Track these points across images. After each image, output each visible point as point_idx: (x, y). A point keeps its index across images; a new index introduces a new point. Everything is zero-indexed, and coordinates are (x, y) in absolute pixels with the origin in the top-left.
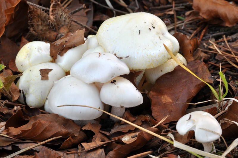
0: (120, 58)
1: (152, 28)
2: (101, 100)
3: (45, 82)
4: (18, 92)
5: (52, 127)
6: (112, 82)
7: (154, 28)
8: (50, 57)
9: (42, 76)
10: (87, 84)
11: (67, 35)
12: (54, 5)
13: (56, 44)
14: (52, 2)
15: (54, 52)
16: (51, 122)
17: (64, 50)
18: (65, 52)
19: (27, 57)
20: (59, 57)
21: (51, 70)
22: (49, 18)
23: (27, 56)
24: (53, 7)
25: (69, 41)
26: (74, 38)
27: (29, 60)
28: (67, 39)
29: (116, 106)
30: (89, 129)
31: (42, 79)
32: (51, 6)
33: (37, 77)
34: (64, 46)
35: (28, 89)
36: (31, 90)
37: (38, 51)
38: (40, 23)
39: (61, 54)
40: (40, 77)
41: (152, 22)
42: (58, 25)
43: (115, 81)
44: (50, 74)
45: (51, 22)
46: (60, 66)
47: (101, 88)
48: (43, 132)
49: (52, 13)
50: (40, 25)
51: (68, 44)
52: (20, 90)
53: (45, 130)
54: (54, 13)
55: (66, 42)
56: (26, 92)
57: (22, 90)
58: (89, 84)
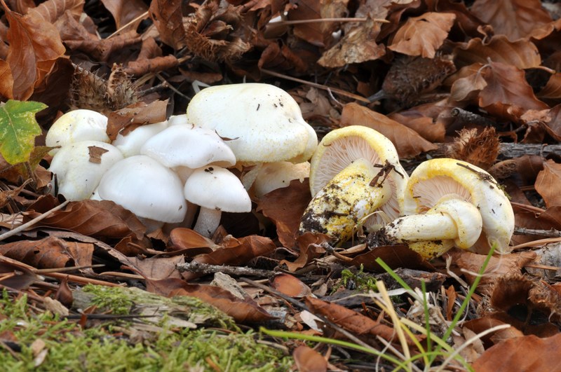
0: (225, 139)
1: (279, 106)
2: (184, 196)
3: (95, 166)
4: (48, 175)
5: (103, 217)
6: (206, 170)
7: (282, 105)
8: (105, 134)
9: (92, 157)
10: (166, 168)
11: (138, 104)
12: (116, 73)
13: (119, 113)
14: (115, 69)
15: (113, 127)
16: (102, 210)
17: (131, 127)
18: (132, 130)
19: (69, 130)
20: (120, 137)
21: (107, 151)
22: (107, 90)
23: (69, 128)
24: (114, 76)
25: (141, 114)
26: (149, 110)
27: (71, 133)
28: (137, 110)
29: (208, 207)
30: (159, 238)
31: (90, 161)
32: (113, 74)
33: (83, 156)
34: (132, 121)
35: (66, 174)
36: (69, 176)
37: (89, 122)
38: (90, 94)
39: (125, 133)
40: (88, 157)
41: (280, 98)
42: (120, 103)
43: (211, 169)
44: (104, 157)
45: (109, 96)
46: (120, 150)
47: (188, 178)
48: (87, 223)
49: (112, 85)
50: (90, 97)
51: (139, 118)
52: (52, 174)
53: (91, 220)
54: (116, 85)
55: (135, 114)
56: (61, 179)
57: (55, 175)
58: (170, 169)
